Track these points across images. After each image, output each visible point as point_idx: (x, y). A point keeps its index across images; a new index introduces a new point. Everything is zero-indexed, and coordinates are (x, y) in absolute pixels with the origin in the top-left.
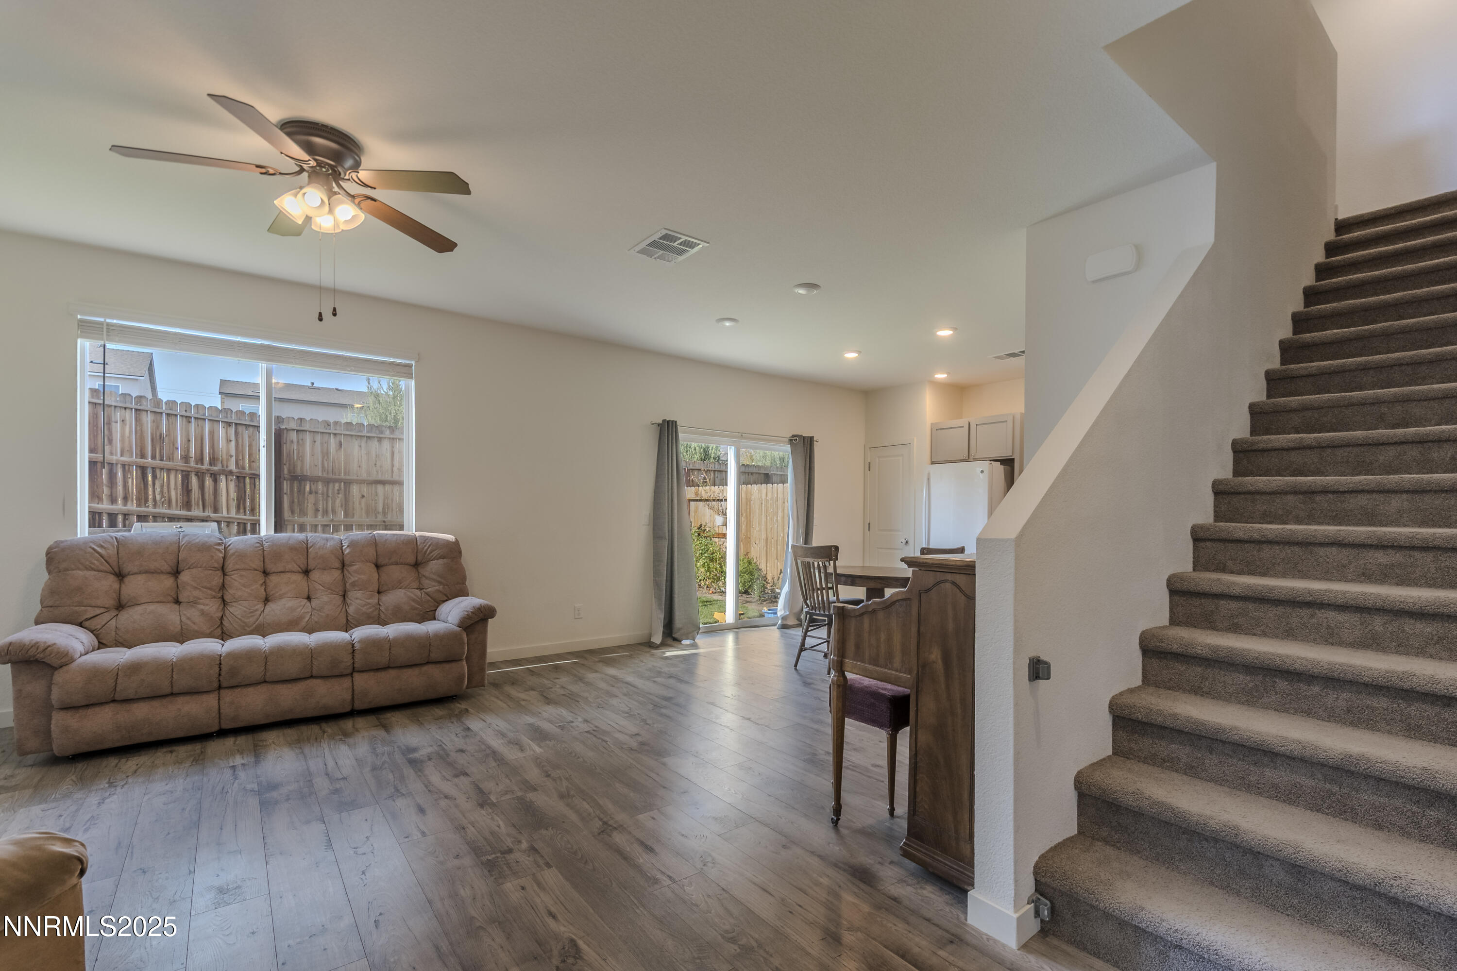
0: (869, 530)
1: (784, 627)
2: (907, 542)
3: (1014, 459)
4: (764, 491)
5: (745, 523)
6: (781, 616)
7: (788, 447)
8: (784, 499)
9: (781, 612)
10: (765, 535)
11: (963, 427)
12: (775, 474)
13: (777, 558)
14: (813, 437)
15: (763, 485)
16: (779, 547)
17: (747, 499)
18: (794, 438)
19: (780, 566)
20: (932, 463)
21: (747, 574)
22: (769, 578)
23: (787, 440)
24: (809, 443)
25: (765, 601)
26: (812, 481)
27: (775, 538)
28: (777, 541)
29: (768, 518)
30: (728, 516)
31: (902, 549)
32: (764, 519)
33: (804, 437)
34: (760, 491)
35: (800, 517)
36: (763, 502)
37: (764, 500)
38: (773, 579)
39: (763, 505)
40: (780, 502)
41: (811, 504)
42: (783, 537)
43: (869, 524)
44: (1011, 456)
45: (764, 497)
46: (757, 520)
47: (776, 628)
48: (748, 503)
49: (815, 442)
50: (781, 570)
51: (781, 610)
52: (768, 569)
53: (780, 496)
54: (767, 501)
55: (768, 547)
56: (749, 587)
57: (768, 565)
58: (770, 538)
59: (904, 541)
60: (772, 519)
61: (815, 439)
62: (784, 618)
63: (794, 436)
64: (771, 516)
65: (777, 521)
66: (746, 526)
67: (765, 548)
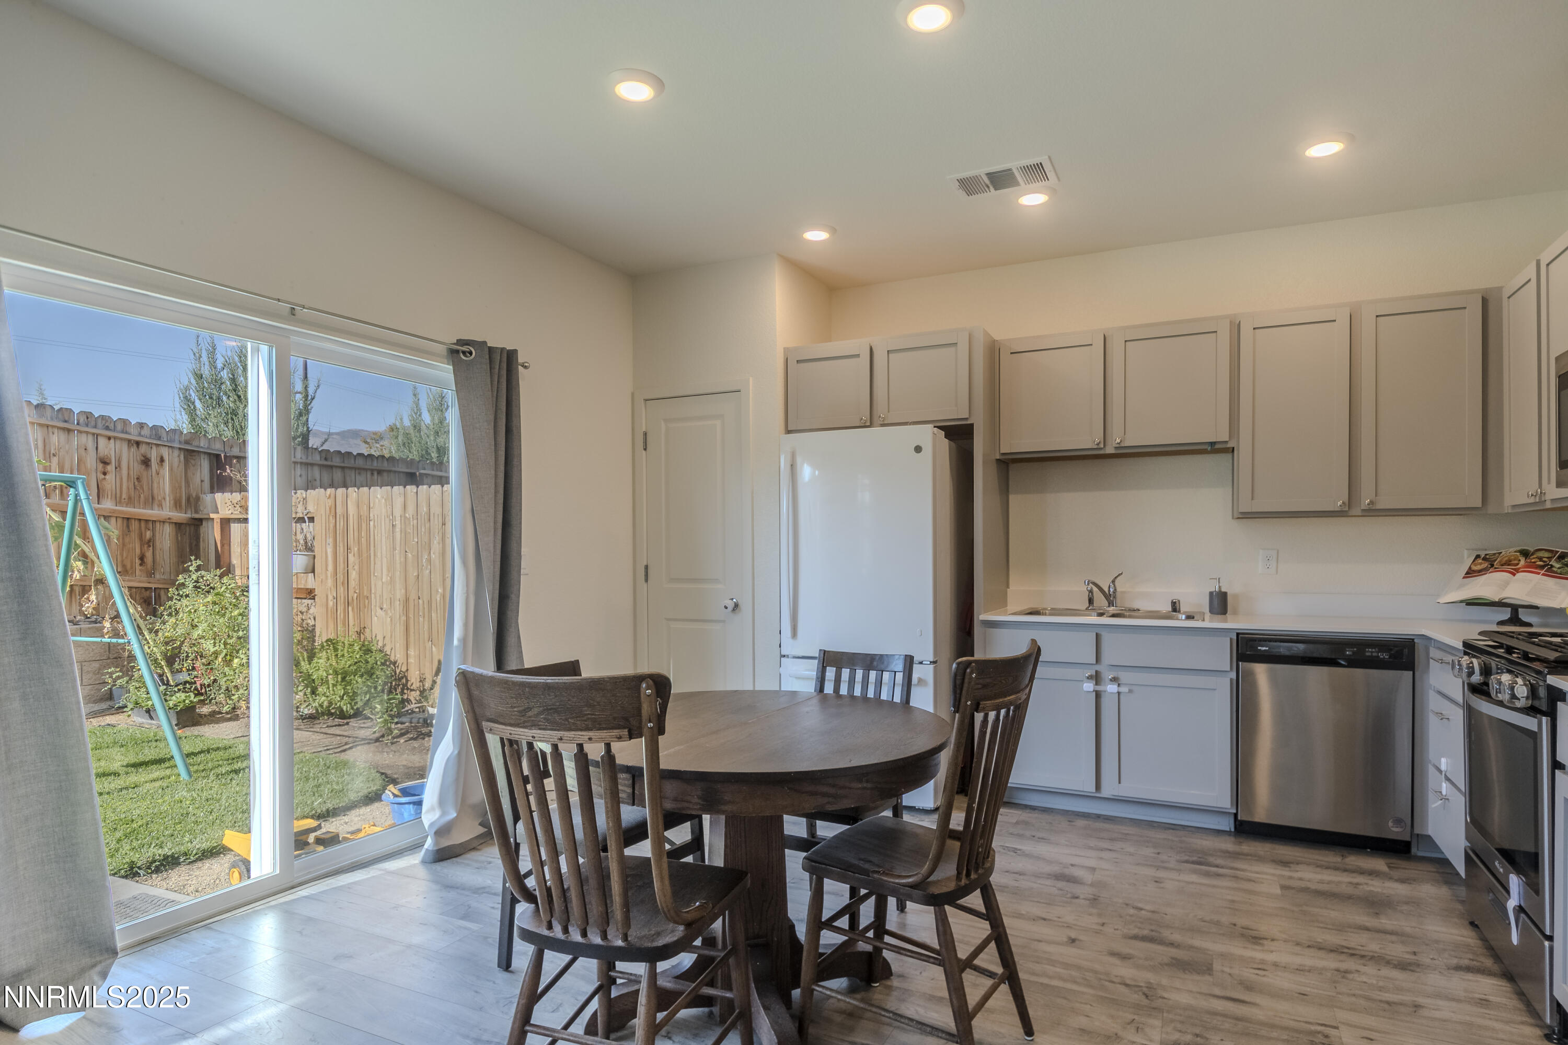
0: (646, 580)
1: (443, 855)
2: (736, 606)
3: (972, 425)
4: (399, 502)
5: (357, 567)
6: (432, 825)
7: (445, 372)
8: (443, 516)
9: (431, 816)
10: (403, 591)
11: (858, 356)
12: (427, 475)
13: (431, 639)
14: (515, 352)
15: (396, 488)
16: (434, 615)
17: (360, 517)
18: (465, 348)
19: (437, 653)
20: (788, 432)
21: (362, 676)
22: (413, 680)
23: (442, 349)
24: (504, 365)
25: (402, 735)
26: (515, 462)
27: (426, 597)
28: (430, 602)
29: (410, 555)
30: (316, 553)
31: (724, 621)
32: (398, 558)
33: (491, 350)
34: (390, 501)
35: (483, 554)
36: (398, 523)
37: (398, 518)
38: (422, 681)
39: (398, 529)
40: (436, 523)
41: (514, 522)
42: (444, 596)
43: (646, 567)
44: (966, 419)
45: (398, 512)
46: (385, 560)
47: (414, 860)
48: (364, 526)
49: (520, 368)
50: (439, 662)
51: (432, 809)
52: (411, 660)
53: (436, 510)
54: (404, 517)
55: (411, 616)
56: (365, 704)
57: (412, 652)
58: (413, 596)
59: (730, 605)
60: (417, 558)
61: (521, 360)
62: (441, 832)
63: (461, 342)
64: (415, 553)
65: (429, 561)
66: (360, 574)
67: (404, 618)
